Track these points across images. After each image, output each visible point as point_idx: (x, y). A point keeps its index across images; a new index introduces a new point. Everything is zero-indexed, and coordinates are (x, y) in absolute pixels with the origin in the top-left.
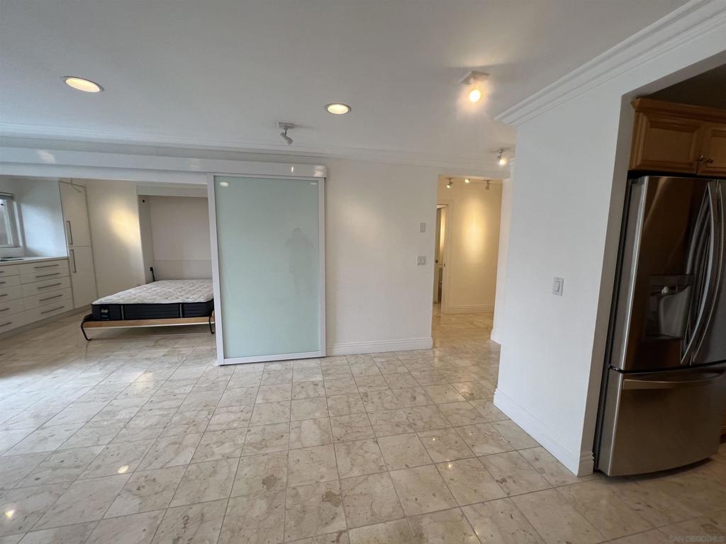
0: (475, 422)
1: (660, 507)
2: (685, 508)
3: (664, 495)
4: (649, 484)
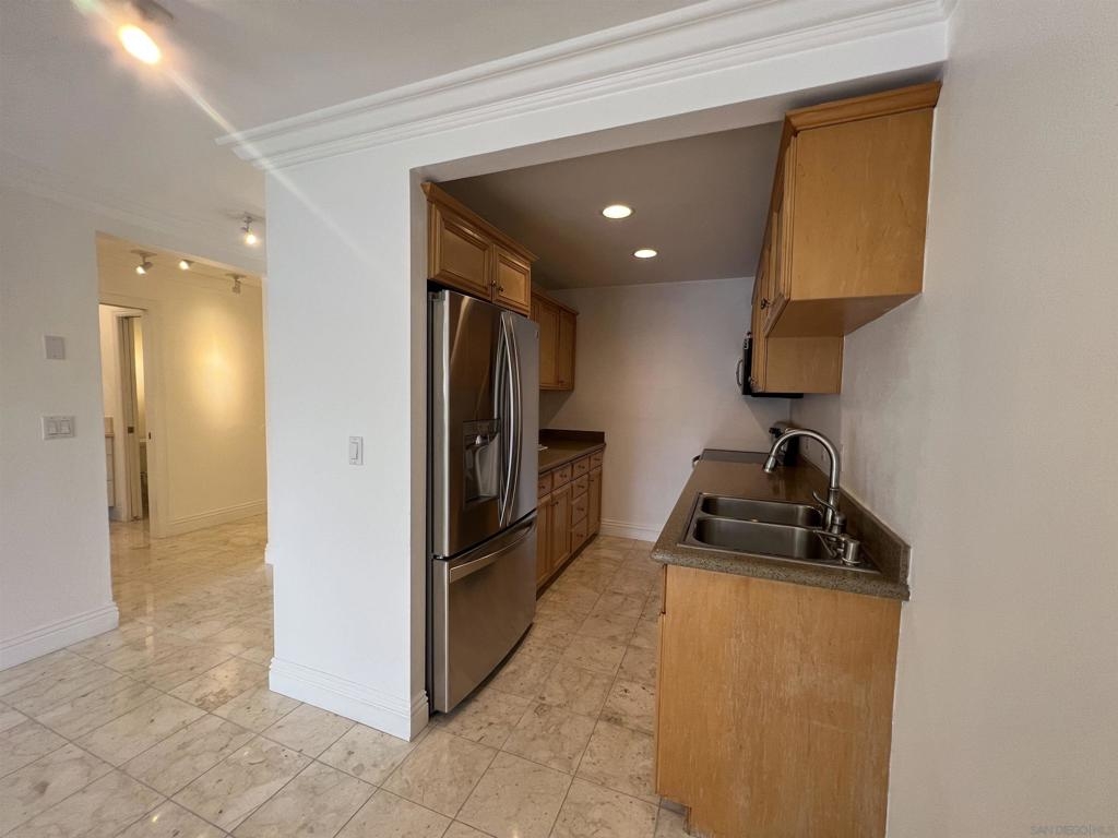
0: (227, 751)
1: (500, 717)
2: (520, 700)
3: (502, 697)
4: (488, 692)
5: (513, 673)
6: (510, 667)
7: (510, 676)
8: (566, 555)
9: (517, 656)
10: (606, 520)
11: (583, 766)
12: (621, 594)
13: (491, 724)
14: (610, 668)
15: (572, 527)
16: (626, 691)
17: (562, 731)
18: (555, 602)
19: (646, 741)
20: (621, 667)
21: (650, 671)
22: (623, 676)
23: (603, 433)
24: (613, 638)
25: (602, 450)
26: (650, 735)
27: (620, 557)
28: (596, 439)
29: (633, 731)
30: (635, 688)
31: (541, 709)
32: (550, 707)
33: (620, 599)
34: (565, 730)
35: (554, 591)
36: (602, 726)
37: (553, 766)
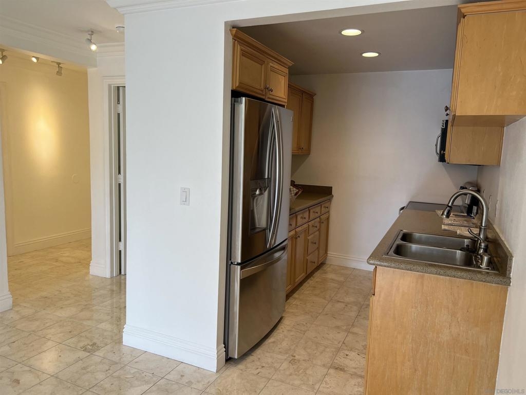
0: (111, 372)
1: (269, 364)
2: (280, 356)
3: (267, 354)
4: (259, 352)
5: (274, 342)
6: (271, 340)
7: (271, 344)
8: (303, 275)
9: (275, 334)
10: (331, 253)
11: (321, 389)
12: (343, 302)
13: (263, 367)
14: (336, 343)
15: (308, 255)
16: (347, 355)
17: (307, 372)
18: (297, 305)
19: (360, 380)
20: (344, 343)
21: (363, 346)
22: (345, 348)
23: (332, 187)
24: (338, 327)
25: (330, 200)
26: (361, 377)
27: (342, 279)
28: (326, 192)
29: (352, 375)
30: (353, 354)
31: (293, 361)
32: (299, 361)
33: (342, 305)
34: (309, 372)
35: (295, 298)
36: (332, 371)
37: (303, 388)
